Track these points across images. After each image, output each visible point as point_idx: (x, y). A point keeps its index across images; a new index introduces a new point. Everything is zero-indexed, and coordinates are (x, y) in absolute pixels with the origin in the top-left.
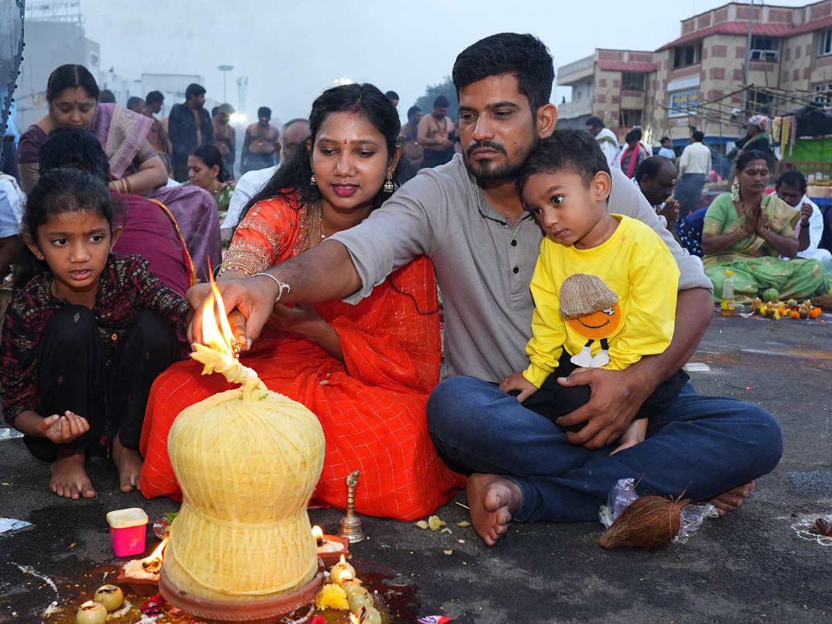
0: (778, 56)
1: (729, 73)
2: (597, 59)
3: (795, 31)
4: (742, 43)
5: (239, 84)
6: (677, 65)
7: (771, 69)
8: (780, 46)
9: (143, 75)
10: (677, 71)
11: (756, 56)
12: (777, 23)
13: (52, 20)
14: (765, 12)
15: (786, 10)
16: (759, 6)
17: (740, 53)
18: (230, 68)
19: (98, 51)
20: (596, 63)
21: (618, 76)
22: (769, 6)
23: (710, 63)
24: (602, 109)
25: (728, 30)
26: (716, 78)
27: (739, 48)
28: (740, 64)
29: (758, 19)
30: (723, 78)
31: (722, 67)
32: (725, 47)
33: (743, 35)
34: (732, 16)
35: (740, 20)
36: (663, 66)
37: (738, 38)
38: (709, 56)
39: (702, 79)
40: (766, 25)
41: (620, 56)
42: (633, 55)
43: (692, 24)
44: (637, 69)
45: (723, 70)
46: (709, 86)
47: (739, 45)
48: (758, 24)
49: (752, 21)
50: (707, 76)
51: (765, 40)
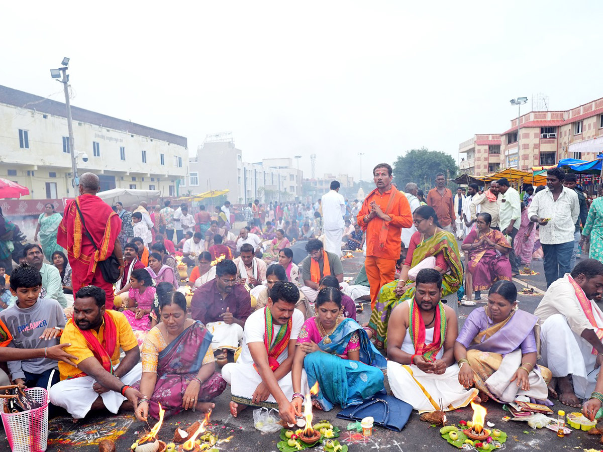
0: (556, 136)
1: (531, 146)
2: (476, 139)
3: (565, 123)
4: (538, 131)
5: (311, 158)
6: (510, 142)
7: (553, 142)
8: (557, 131)
10: (509, 145)
11: (545, 137)
12: (555, 119)
13: (220, 141)
14: (549, 115)
15: (560, 113)
16: (546, 112)
17: (536, 136)
18: (300, 157)
20: (475, 142)
21: (487, 147)
22: (551, 112)
23: (521, 141)
24: (479, 164)
25: (530, 125)
26: (525, 149)
27: (535, 134)
28: (537, 141)
29: (545, 118)
30: (528, 149)
31: (527, 143)
32: (529, 134)
33: (537, 127)
34: (532, 118)
35: (536, 120)
36: (503, 143)
37: (535, 129)
38: (521, 138)
39: (519, 149)
40: (550, 121)
41: (488, 137)
42: (494, 136)
43: (516, 122)
44: (496, 143)
45: (528, 145)
46: (522, 152)
47: (536, 132)
48: (545, 121)
49: (542, 120)
50: (521, 148)
51: (549, 129)
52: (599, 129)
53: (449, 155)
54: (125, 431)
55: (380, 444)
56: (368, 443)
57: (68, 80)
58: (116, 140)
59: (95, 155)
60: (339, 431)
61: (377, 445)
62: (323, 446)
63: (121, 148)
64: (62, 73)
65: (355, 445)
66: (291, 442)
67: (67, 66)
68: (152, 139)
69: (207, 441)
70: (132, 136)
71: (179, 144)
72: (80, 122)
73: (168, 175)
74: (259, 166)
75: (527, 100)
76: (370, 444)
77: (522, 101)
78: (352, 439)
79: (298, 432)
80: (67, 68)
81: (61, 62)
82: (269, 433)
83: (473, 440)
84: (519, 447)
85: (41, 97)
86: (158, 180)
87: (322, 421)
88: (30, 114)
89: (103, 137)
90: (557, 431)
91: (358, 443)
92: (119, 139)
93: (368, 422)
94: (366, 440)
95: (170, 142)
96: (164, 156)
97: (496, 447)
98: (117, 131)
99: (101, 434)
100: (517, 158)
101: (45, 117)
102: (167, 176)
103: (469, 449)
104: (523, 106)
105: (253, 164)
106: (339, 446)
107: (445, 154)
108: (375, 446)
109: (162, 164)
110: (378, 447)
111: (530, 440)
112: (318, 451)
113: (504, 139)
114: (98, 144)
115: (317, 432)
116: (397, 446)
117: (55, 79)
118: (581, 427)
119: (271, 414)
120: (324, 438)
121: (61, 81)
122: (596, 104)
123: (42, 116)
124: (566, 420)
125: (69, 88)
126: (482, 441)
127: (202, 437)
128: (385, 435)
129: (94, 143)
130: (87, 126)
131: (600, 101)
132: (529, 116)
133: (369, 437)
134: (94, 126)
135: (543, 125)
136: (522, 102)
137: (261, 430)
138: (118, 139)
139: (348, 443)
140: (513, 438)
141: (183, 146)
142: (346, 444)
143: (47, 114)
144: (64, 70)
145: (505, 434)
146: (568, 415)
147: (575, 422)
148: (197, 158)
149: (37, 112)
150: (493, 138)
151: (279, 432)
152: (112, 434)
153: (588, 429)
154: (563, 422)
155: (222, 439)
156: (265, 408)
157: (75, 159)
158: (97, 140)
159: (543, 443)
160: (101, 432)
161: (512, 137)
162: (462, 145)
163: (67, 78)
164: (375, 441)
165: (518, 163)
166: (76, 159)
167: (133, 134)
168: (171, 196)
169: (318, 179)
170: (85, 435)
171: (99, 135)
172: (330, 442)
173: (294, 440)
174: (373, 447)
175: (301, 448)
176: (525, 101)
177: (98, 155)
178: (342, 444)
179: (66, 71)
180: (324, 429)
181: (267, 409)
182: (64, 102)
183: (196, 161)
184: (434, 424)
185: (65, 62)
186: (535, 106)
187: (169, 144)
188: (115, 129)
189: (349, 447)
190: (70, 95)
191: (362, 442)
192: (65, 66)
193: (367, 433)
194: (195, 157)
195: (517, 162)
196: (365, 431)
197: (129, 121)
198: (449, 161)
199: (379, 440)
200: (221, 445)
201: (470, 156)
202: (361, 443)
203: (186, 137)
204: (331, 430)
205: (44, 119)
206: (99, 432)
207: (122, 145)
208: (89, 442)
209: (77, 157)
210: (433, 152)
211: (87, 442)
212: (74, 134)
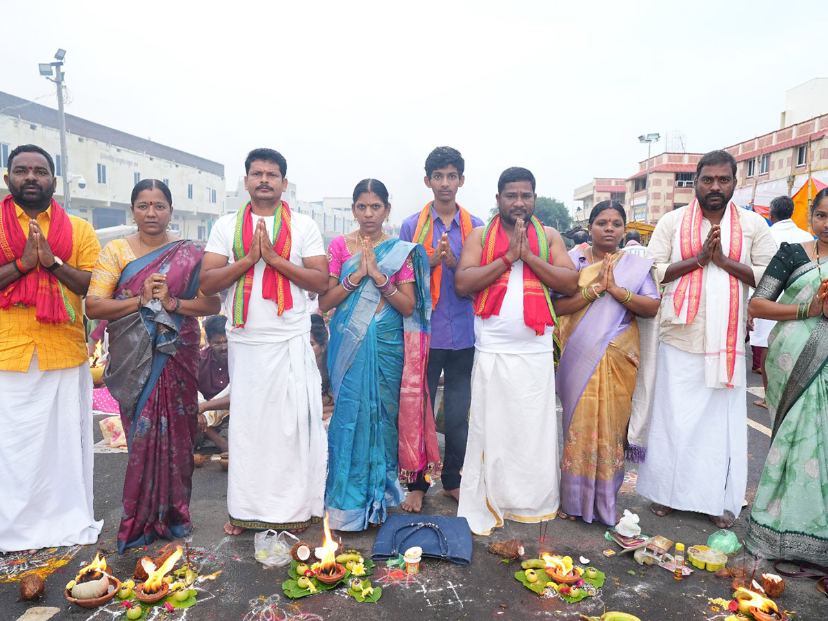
1: (663, 195)
2: (595, 184)
4: (672, 177)
6: (637, 189)
9: (324, 198)
10: (637, 193)
11: (680, 185)
14: (686, 158)
16: (683, 154)
17: (669, 183)
19: (295, 189)
20: (594, 187)
21: (608, 195)
22: (689, 154)
23: (651, 189)
25: (663, 170)
26: (655, 199)
27: (668, 180)
28: (670, 189)
29: (681, 161)
30: (660, 199)
31: (659, 192)
32: (661, 180)
33: (671, 172)
34: (665, 160)
35: (670, 163)
36: (628, 190)
37: (668, 174)
38: (651, 185)
39: (648, 199)
40: (687, 166)
41: (610, 182)
42: (617, 181)
43: (645, 164)
44: (620, 190)
45: (659, 194)
46: (651, 203)
47: (669, 178)
48: (681, 165)
49: (678, 163)
50: (651, 197)
51: (686, 175)
52: (747, 179)
53: (561, 202)
54: (68, 561)
55: (428, 586)
56: (411, 584)
57: (63, 80)
58: (130, 163)
59: (99, 182)
60: (374, 565)
61: (424, 588)
62: (347, 588)
63: (135, 174)
64: (54, 69)
65: (393, 587)
66: (303, 582)
67: (63, 61)
68: (178, 164)
69: (182, 577)
70: (151, 159)
71: (213, 172)
72: (82, 137)
73: (197, 213)
74: (319, 205)
75: (659, 137)
76: (414, 586)
77: (653, 138)
78: (390, 578)
79: (315, 566)
80: (62, 64)
81: (54, 55)
82: (275, 567)
83: (558, 582)
84: (620, 594)
85: (25, 100)
86: (184, 218)
87: (349, 551)
88: (12, 123)
89: (111, 158)
90: (674, 571)
91: (397, 585)
92: (133, 162)
93: (413, 554)
94: (409, 580)
95: (202, 170)
96: (193, 187)
97: (590, 593)
98: (130, 151)
99: (30, 565)
100: (644, 210)
101: (33, 127)
102: (195, 214)
103: (552, 595)
104: (654, 144)
105: (310, 203)
106: (371, 590)
107: (557, 202)
108: (421, 589)
109: (189, 197)
110: (425, 591)
111: (636, 584)
112: (339, 595)
113: (629, 185)
114: (104, 167)
115: (341, 567)
116: (451, 589)
117: (44, 77)
118: (705, 566)
119: (280, 539)
120: (351, 576)
121: (53, 79)
122: (744, 147)
123: (29, 126)
124: (686, 556)
125: (63, 90)
126: (570, 584)
127: (176, 572)
128: (438, 572)
129: (99, 165)
130: (89, 143)
131: (748, 143)
132: (662, 158)
133: (414, 576)
134: (99, 143)
135: (678, 170)
136: (654, 140)
137: (264, 562)
138: (131, 162)
139: (384, 584)
140: (613, 580)
141: (219, 175)
142: (380, 585)
143: (36, 124)
144: (58, 65)
145: (603, 575)
146: (689, 549)
147: (699, 559)
148: (237, 192)
149: (21, 120)
150: (617, 183)
151: (287, 566)
152: (47, 565)
153: (716, 569)
154: (681, 558)
155: (205, 575)
156: (272, 531)
157: (68, 184)
158: (103, 162)
159: (653, 588)
160: (31, 562)
161: (640, 183)
162: (577, 191)
163: (61, 77)
164: (423, 582)
165: (646, 216)
166: (70, 184)
167: (152, 157)
168: (200, 240)
169: (395, 226)
170: (6, 566)
171: (105, 155)
172: (357, 582)
173: (307, 579)
174: (417, 591)
175: (315, 590)
176: (657, 139)
177: (104, 182)
178: (374, 586)
179: (61, 67)
180: (352, 563)
181: (276, 532)
182: (56, 107)
183: (236, 196)
184: (507, 558)
185: (60, 55)
186: (669, 145)
187: (200, 172)
188: (129, 149)
189: (384, 591)
190: (64, 98)
191: (404, 584)
192: (59, 61)
193: (412, 570)
194: (235, 190)
195: (644, 215)
196: (409, 567)
197: (148, 139)
198: (562, 210)
199: (428, 581)
200: (202, 584)
201: (587, 205)
202: (402, 585)
203: (222, 164)
204: (361, 565)
205: (32, 130)
206: (28, 562)
207: (137, 170)
208: (9, 577)
209: (71, 182)
210: (542, 198)
211: (7, 577)
212: (68, 151)
